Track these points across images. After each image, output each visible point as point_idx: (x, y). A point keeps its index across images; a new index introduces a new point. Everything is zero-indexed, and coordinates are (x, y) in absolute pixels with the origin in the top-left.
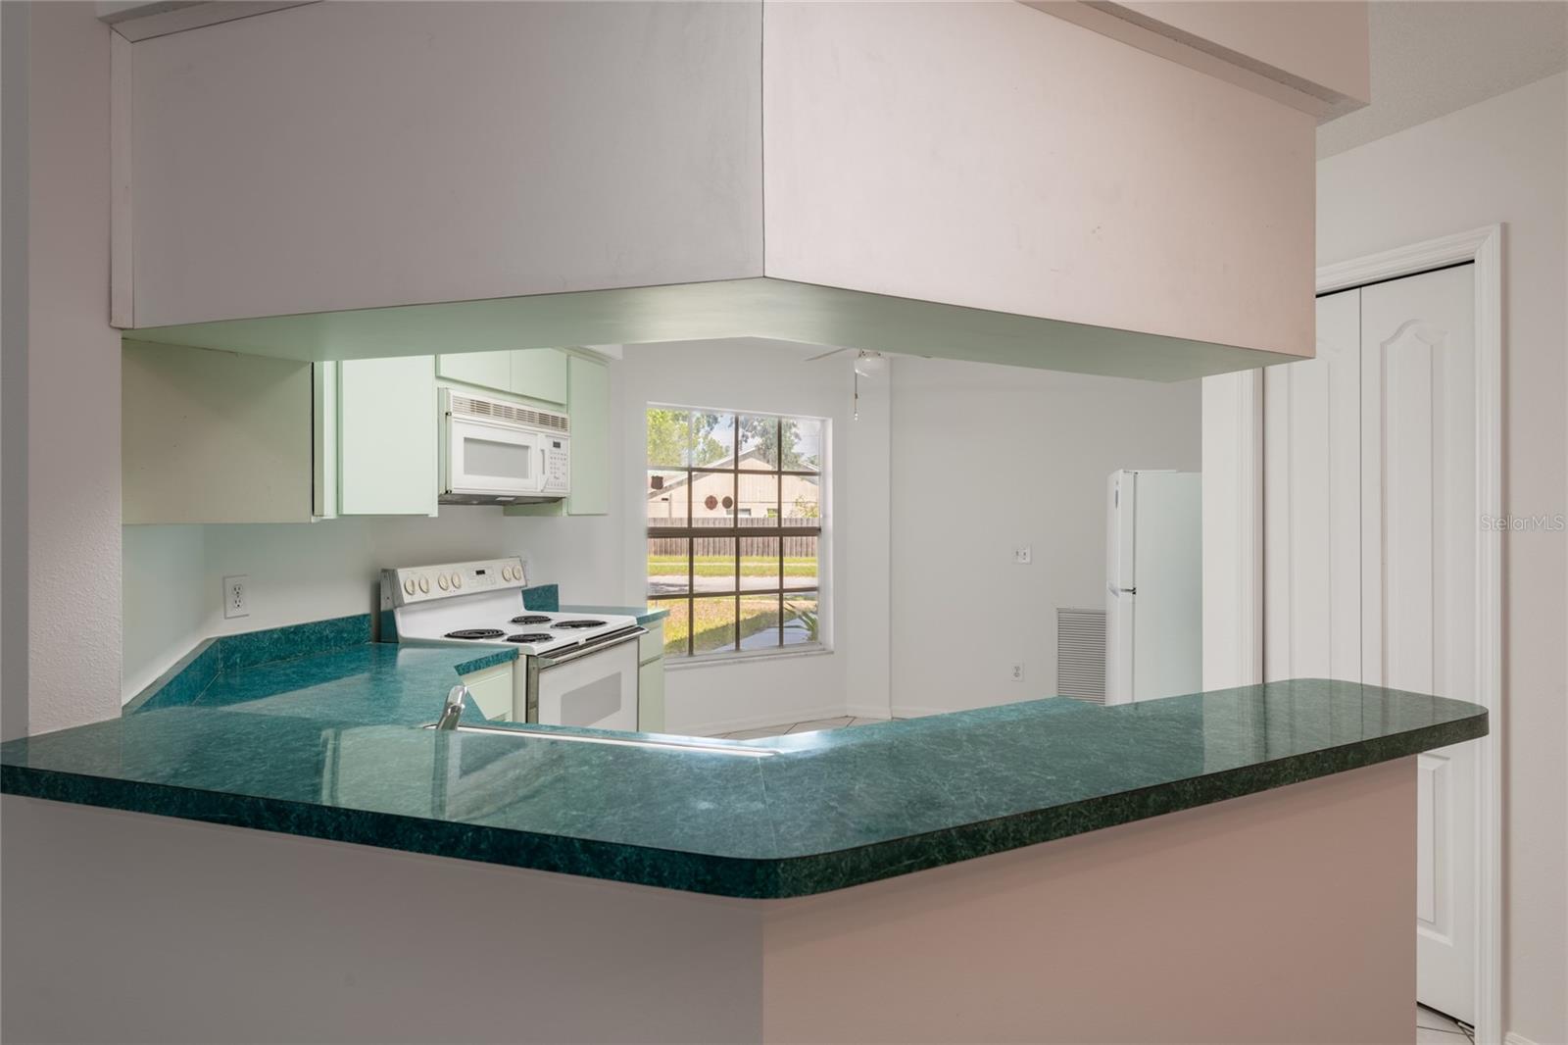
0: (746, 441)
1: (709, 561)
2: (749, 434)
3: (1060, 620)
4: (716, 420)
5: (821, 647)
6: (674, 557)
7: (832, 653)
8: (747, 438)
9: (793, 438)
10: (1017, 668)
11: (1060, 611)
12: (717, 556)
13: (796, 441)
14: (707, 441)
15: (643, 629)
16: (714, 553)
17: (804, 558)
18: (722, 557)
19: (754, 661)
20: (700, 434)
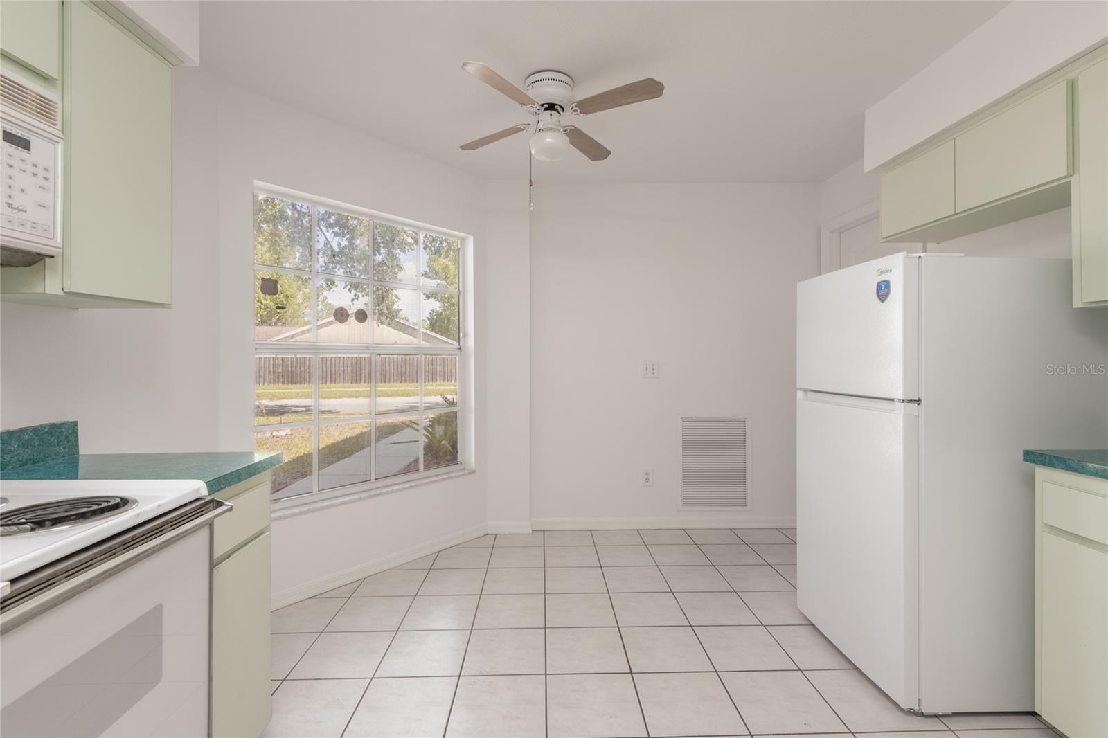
0: (357, 299)
1: (327, 388)
2: (360, 294)
3: (684, 429)
4: (333, 283)
5: (461, 467)
6: (298, 386)
7: (474, 472)
8: (359, 297)
9: (394, 298)
10: (647, 475)
11: (684, 420)
12: (333, 384)
13: (396, 300)
14: (324, 304)
15: (219, 504)
16: (331, 382)
17: (399, 384)
18: (337, 385)
19: (393, 492)
20: (319, 299)
